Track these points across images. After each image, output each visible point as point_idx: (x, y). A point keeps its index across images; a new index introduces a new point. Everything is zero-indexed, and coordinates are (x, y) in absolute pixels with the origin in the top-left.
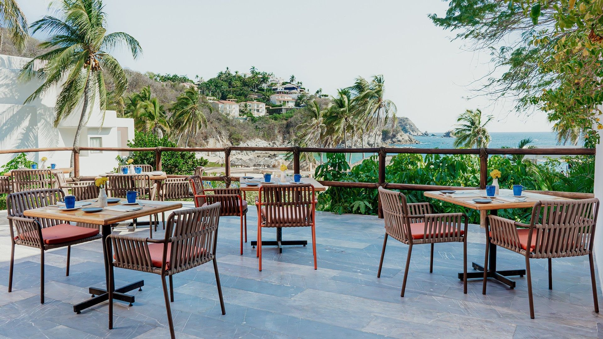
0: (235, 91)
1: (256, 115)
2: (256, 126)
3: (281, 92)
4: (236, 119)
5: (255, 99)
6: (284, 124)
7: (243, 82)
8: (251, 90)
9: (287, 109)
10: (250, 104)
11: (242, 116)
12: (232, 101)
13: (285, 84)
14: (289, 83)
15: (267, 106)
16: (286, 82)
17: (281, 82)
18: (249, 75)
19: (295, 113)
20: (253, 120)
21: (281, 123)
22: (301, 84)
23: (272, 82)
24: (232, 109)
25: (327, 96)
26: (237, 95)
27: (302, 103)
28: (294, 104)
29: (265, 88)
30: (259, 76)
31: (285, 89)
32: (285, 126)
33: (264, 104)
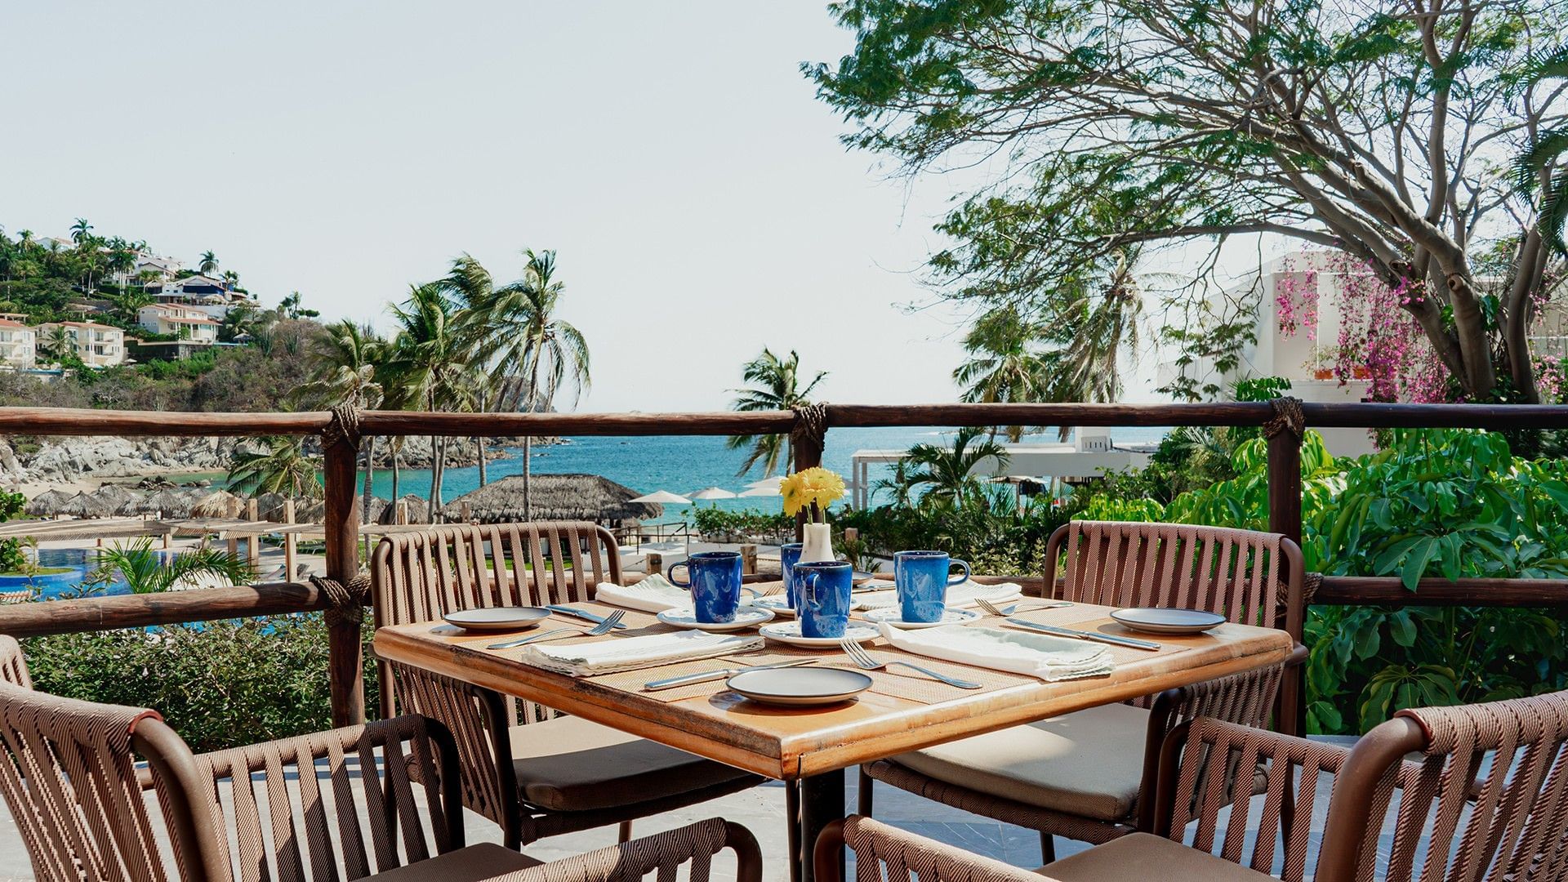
0: (19, 290)
1: (92, 361)
2: (96, 396)
3: (172, 298)
4: (27, 372)
5: (87, 317)
6: (184, 391)
7: (48, 264)
8: (73, 289)
9: (193, 349)
10: (73, 329)
11: (45, 366)
12: (10, 319)
13: (186, 277)
14: (198, 273)
15: (128, 338)
16: (187, 272)
17: (174, 269)
18: (68, 244)
19: (219, 360)
20: (84, 376)
21: (174, 386)
22: (235, 277)
23: (143, 268)
24: (13, 343)
25: (316, 314)
26: (29, 303)
27: (240, 332)
28: (216, 333)
29: (123, 285)
30: (100, 249)
31: (187, 289)
32: (186, 397)
33: (120, 332)
